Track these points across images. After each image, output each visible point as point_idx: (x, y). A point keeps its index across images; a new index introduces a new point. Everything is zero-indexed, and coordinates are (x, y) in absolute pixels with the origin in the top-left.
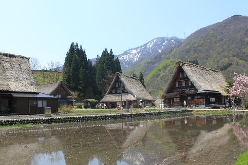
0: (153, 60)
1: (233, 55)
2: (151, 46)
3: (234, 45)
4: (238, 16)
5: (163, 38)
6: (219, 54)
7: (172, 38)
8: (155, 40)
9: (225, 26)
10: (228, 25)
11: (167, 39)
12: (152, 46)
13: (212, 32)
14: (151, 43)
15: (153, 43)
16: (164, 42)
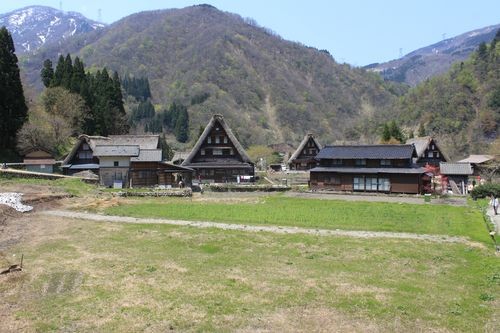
0: (37, 59)
1: (208, 77)
2: (20, 22)
3: (208, 61)
4: (210, 6)
5: (50, 10)
6: (185, 72)
7: (71, 15)
8: (31, 12)
9: (189, 20)
10: (194, 18)
11: (60, 15)
12: (24, 24)
13: (168, 27)
14: (20, 14)
15: (24, 15)
16: (53, 19)
